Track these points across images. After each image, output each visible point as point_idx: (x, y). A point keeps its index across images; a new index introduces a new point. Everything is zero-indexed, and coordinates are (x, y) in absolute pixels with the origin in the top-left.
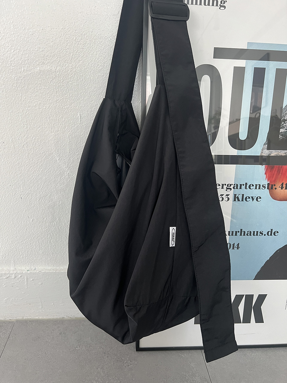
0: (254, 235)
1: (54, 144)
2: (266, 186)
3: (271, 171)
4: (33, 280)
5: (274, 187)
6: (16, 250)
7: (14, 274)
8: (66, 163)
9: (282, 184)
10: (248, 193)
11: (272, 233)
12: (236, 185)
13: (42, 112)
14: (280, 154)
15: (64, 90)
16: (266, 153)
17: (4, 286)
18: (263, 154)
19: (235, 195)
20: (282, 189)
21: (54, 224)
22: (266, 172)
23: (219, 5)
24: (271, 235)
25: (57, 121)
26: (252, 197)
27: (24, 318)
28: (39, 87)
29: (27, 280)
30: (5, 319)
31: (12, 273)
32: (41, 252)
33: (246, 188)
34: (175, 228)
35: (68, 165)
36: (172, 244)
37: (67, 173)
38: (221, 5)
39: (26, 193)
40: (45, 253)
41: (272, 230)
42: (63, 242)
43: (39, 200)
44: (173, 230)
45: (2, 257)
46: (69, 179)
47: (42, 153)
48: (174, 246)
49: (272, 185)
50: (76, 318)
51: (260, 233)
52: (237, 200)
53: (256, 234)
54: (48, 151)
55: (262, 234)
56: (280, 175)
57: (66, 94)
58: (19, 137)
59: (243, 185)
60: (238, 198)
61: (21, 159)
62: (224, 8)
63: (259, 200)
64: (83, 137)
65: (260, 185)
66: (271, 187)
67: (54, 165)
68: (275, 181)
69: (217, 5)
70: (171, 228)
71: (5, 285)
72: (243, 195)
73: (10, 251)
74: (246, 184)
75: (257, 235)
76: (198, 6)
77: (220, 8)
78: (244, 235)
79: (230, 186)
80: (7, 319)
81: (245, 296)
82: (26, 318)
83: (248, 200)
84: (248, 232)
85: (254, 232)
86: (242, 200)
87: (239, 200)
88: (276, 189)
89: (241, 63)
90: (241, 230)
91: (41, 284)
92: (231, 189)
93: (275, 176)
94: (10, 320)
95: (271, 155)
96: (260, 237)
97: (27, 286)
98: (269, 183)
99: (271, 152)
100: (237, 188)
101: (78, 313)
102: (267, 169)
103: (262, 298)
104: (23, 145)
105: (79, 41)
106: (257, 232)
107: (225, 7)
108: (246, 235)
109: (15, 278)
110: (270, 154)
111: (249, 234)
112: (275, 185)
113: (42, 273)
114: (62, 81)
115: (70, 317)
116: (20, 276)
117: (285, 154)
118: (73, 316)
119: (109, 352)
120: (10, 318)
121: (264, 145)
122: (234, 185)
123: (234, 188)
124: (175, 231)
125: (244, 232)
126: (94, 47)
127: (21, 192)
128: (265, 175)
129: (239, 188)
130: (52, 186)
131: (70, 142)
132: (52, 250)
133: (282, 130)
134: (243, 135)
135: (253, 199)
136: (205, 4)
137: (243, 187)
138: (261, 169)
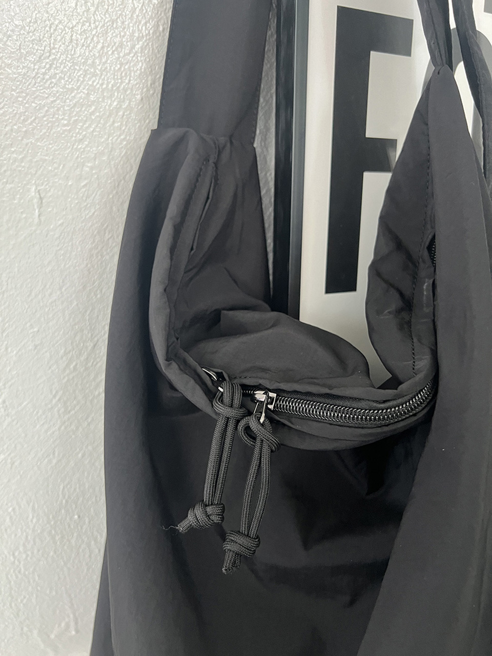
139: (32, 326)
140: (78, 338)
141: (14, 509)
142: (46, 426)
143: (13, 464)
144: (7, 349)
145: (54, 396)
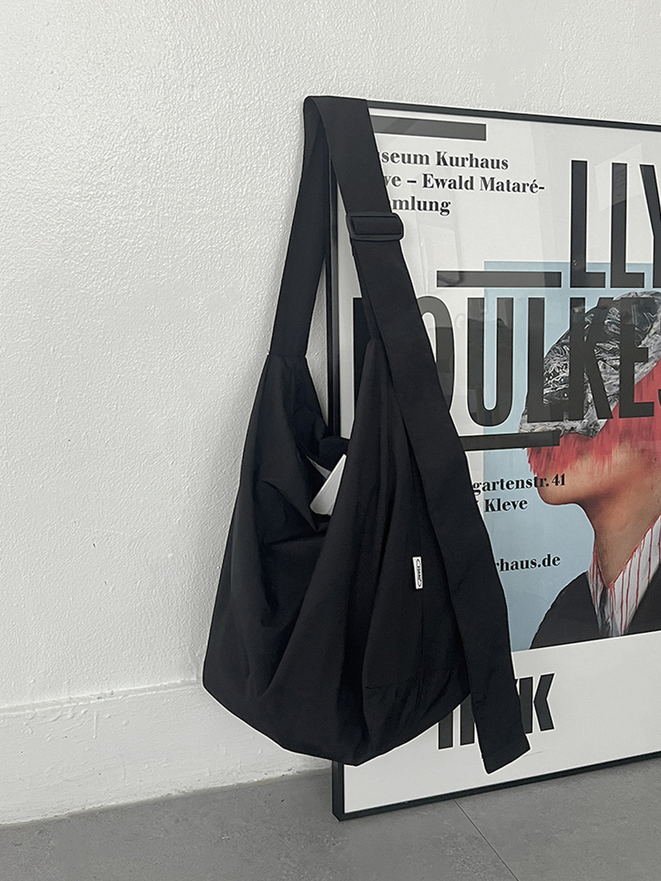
0: (522, 567)
1: (165, 436)
2: (533, 482)
3: (537, 457)
4: (110, 717)
5: (545, 483)
6: (76, 657)
7: (71, 709)
8: (185, 470)
9: (557, 477)
10: (506, 495)
11: (549, 561)
12: (486, 484)
13: (146, 381)
14: (548, 428)
15: (188, 341)
16: (527, 428)
17: (49, 738)
18: (522, 431)
19: (487, 501)
20: (557, 484)
21: (156, 592)
22: (530, 459)
23: (439, 209)
24: (549, 565)
25: (174, 394)
26: (513, 503)
27: (87, 808)
28: (145, 337)
29: (97, 719)
30: (44, 817)
31: (67, 707)
32: (125, 654)
33: (502, 488)
34: (420, 558)
35: (188, 472)
36: (419, 584)
37: (187, 487)
38: (443, 208)
39: (105, 534)
40: (133, 655)
41: (549, 556)
42: (171, 628)
43: (129, 546)
44: (417, 562)
45: (45, 676)
46: (189, 499)
47: (142, 455)
48: (421, 587)
49: (542, 480)
50: (194, 791)
51: (532, 563)
52: (490, 509)
53: (525, 565)
54: (154, 449)
55: (535, 564)
56: (552, 461)
57: (191, 348)
58: (99, 427)
59: (498, 483)
60: (491, 505)
61: (100, 469)
62: (446, 213)
63: (524, 506)
64: (218, 419)
65: (523, 482)
66: (539, 483)
67: (162, 474)
68: (544, 473)
69: (437, 209)
70: (415, 559)
71: (50, 736)
72: (499, 500)
73: (63, 661)
74: (502, 481)
75: (527, 567)
76: (410, 211)
77: (441, 213)
78: (507, 569)
79: (478, 486)
80: (50, 816)
81: (518, 682)
82: (91, 807)
83: (507, 507)
84: (512, 563)
85: (522, 562)
86: (499, 509)
87: (493, 510)
88: (547, 485)
89: (478, 292)
90: (502, 560)
91: (126, 724)
92: (479, 491)
93: (543, 465)
94: (56, 818)
95: (535, 431)
96: (532, 570)
97: (96, 734)
98: (536, 476)
99: (534, 426)
100: (489, 489)
101: (199, 780)
102: (531, 455)
103: (546, 680)
104: (106, 442)
105: (217, 261)
106: (527, 562)
107: (448, 211)
108: (510, 568)
109: (73, 717)
110: (533, 430)
111: (514, 567)
112: (545, 480)
113: (128, 698)
114: (185, 325)
115: (183, 792)
116: (82, 712)
117: (555, 428)
118: (188, 788)
119: (289, 832)
120: (56, 812)
121: (523, 415)
122: (484, 484)
123: (484, 489)
124: (420, 564)
125: (507, 564)
126: (242, 269)
127: (94, 533)
128: (529, 465)
129: (491, 488)
130: (155, 516)
131: (195, 430)
132: (148, 646)
133: (546, 391)
134: (490, 402)
135: (515, 506)
136: (419, 209)
137: (498, 486)
138: (521, 455)
139: (206, 448)
140: (228, 455)
141: (186, 556)
142: (207, 505)
143: (188, 526)
144: (192, 459)
145: (213, 488)
